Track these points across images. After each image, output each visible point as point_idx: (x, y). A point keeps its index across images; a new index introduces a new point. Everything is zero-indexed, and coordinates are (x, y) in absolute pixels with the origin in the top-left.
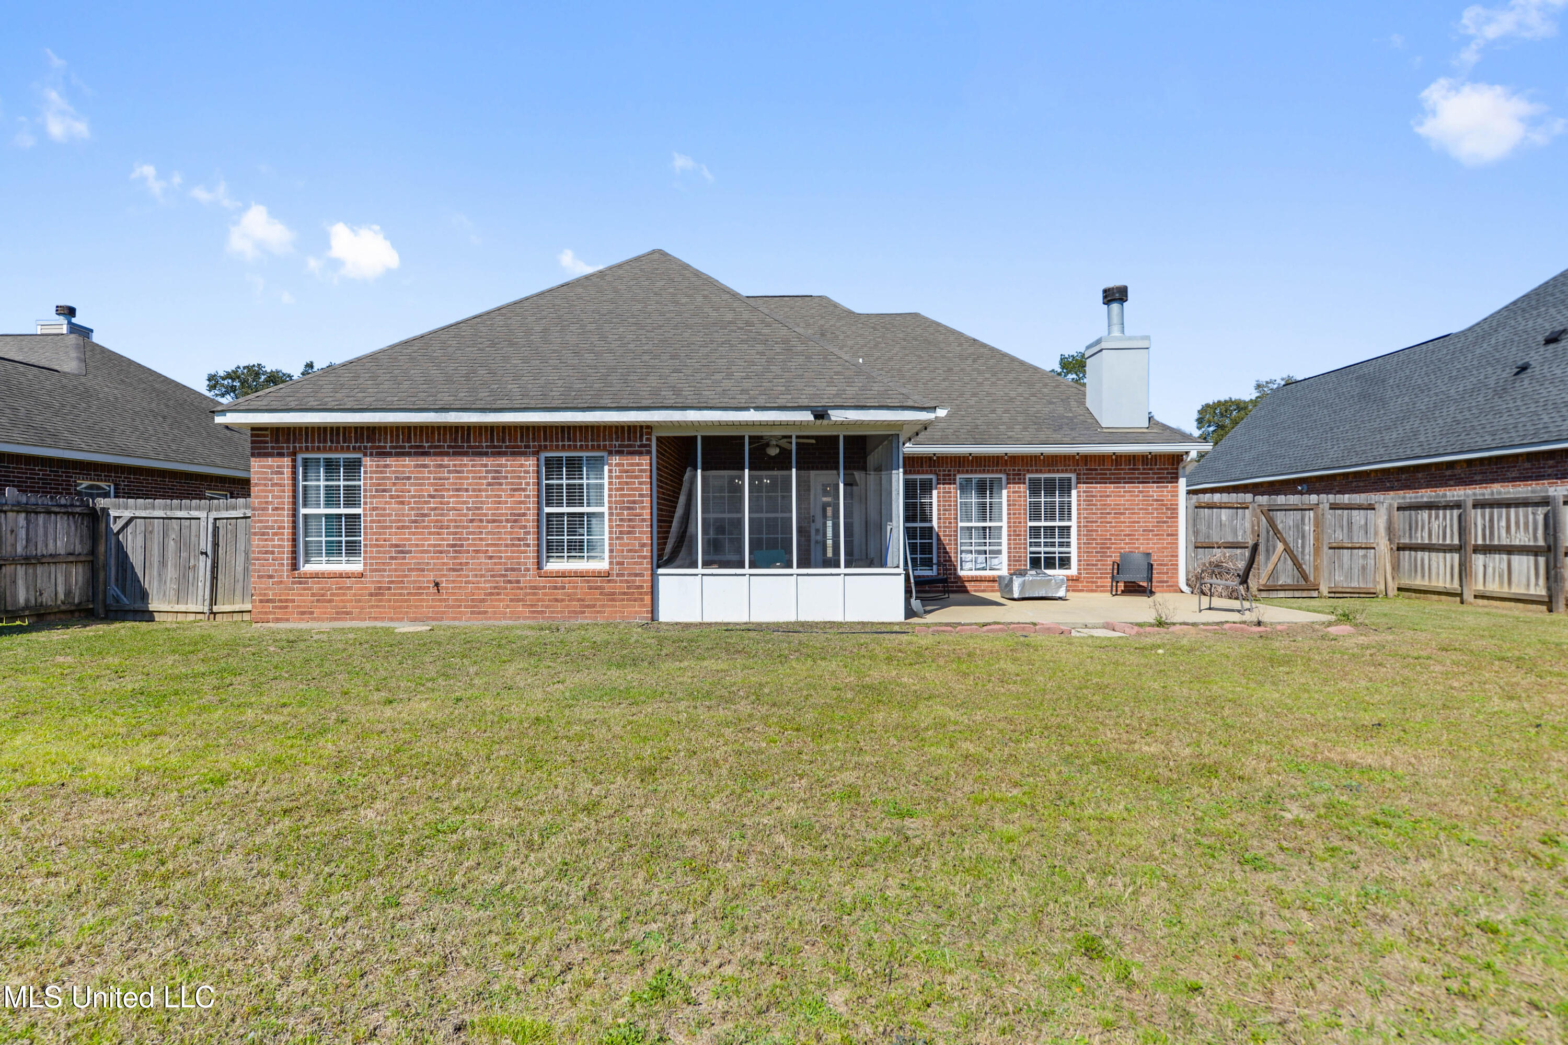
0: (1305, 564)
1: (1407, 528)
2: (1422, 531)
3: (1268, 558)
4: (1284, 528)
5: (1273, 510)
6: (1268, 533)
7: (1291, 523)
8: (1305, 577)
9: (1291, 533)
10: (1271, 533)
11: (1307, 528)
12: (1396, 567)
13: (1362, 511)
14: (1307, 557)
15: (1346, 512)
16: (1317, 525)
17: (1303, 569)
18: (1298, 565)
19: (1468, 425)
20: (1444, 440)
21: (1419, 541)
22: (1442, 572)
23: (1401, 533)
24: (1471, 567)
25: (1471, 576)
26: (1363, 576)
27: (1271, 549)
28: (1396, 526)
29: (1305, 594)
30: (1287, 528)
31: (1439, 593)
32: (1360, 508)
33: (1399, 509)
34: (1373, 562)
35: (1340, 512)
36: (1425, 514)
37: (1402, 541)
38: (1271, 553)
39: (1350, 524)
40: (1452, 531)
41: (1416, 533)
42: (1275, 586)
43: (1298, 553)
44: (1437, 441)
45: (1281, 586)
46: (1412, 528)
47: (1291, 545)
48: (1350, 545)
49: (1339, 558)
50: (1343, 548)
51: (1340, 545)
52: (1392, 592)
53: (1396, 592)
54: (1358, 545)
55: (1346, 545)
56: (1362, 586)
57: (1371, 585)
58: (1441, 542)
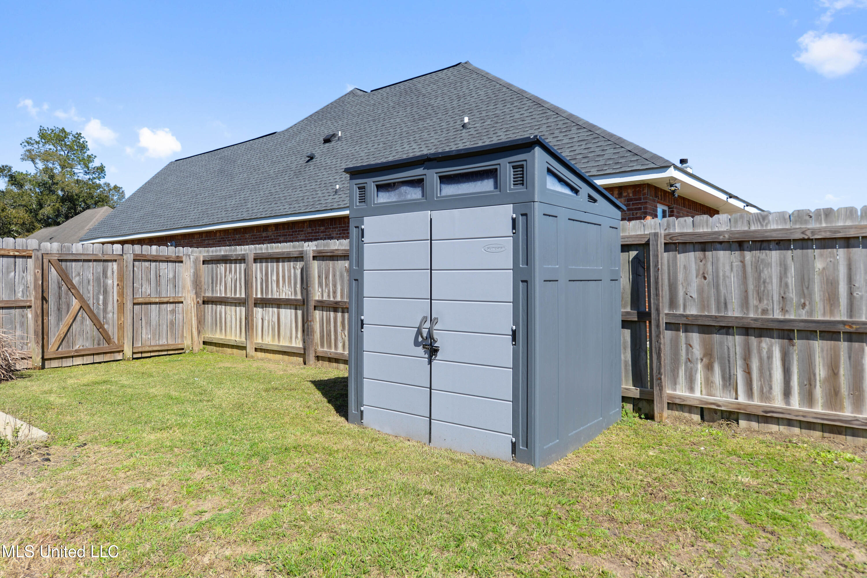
0: (107, 323)
1: (211, 282)
2: (220, 284)
3: (59, 319)
4: (81, 282)
5: (66, 261)
6: (60, 288)
7: (90, 277)
8: (107, 339)
9: (91, 288)
10: (64, 288)
11: (110, 282)
12: (201, 321)
13: (170, 264)
14: (110, 315)
15: (153, 264)
16: (121, 278)
17: (104, 330)
18: (99, 326)
19: (277, 196)
20: (262, 207)
21: (218, 295)
22: (233, 326)
23: (206, 287)
24: (252, 320)
25: (253, 329)
26: (172, 332)
27: (64, 307)
28: (202, 279)
29: (107, 358)
30: (85, 282)
31: (233, 347)
32: (168, 260)
33: (204, 262)
34: (181, 316)
35: (147, 264)
36: (222, 267)
37: (207, 295)
38: (64, 312)
39: (158, 277)
40: (240, 284)
41: (216, 286)
42: (70, 352)
43: (98, 310)
44: (258, 208)
45: (76, 351)
46: (214, 281)
47: (91, 303)
48: (157, 300)
49: (146, 314)
50: (150, 303)
51: (147, 300)
52: (198, 346)
53: (202, 346)
54: (165, 300)
55: (153, 300)
56: (170, 342)
57: (179, 341)
58: (233, 296)
